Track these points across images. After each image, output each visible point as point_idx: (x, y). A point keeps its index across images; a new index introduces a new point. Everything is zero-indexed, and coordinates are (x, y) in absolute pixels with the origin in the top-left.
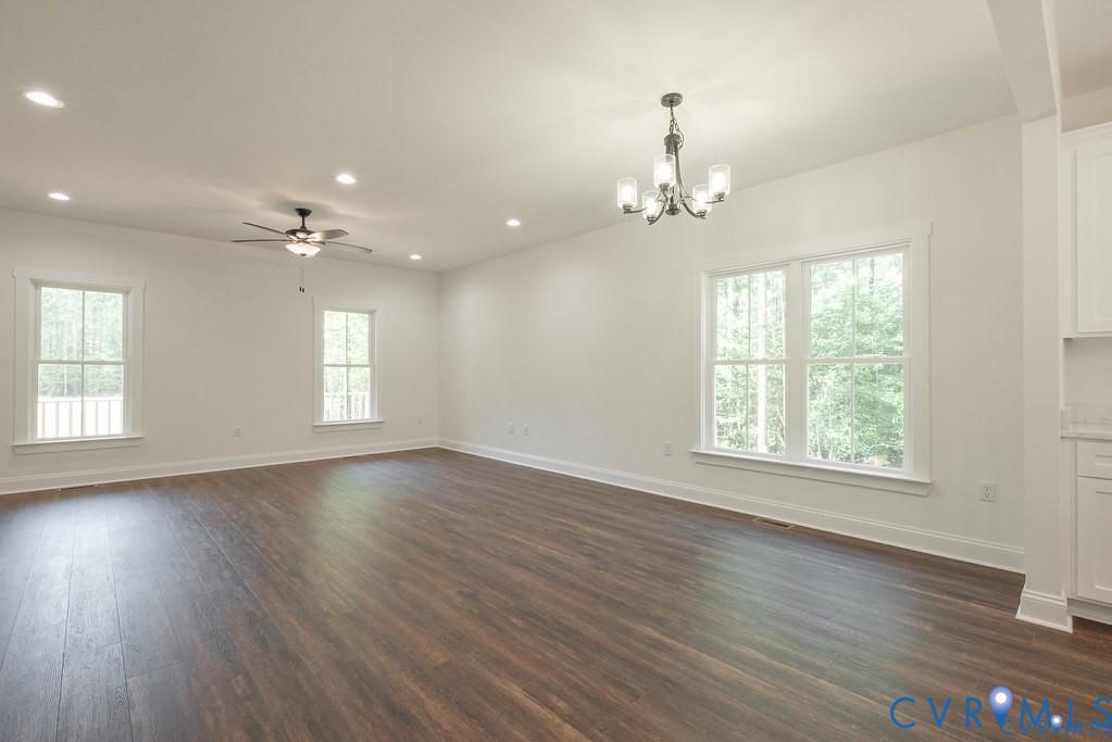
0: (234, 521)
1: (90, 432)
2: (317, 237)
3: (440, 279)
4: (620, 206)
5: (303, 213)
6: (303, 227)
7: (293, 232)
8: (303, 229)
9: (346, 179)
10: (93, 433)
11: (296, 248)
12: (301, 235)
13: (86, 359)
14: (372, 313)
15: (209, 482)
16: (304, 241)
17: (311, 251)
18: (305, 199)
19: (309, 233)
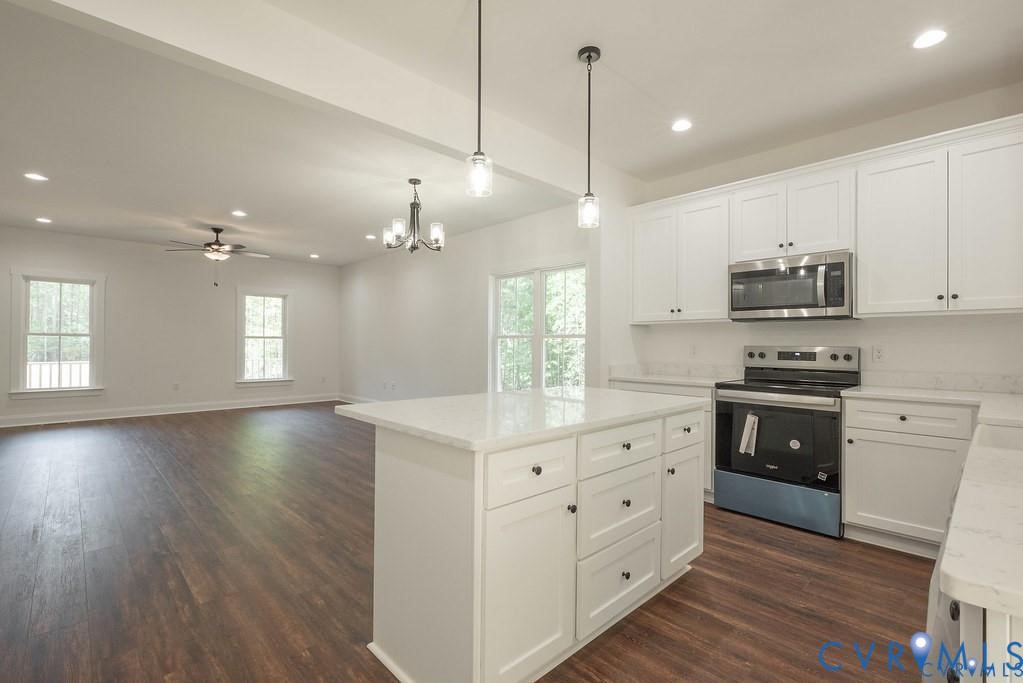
0: (180, 460)
1: (65, 384)
2: (227, 248)
3: (339, 272)
4: (385, 243)
5: (217, 231)
6: (217, 241)
7: (209, 245)
8: (217, 242)
9: (239, 213)
10: (68, 386)
11: (212, 256)
12: (215, 247)
13: (63, 331)
14: (284, 297)
15: (152, 421)
16: (217, 250)
17: (224, 257)
18: (218, 223)
19: (221, 245)
